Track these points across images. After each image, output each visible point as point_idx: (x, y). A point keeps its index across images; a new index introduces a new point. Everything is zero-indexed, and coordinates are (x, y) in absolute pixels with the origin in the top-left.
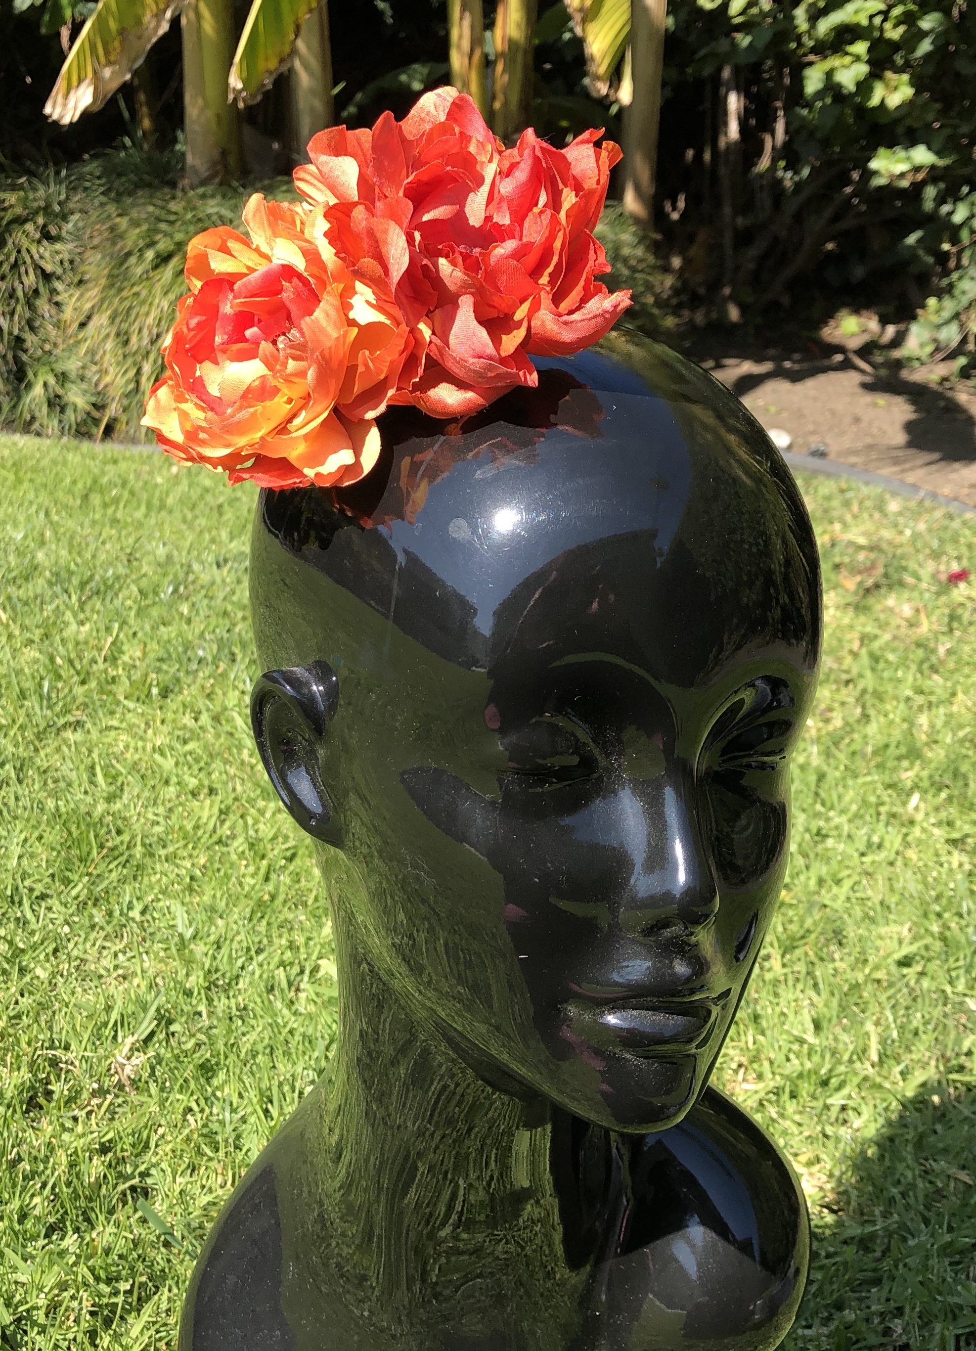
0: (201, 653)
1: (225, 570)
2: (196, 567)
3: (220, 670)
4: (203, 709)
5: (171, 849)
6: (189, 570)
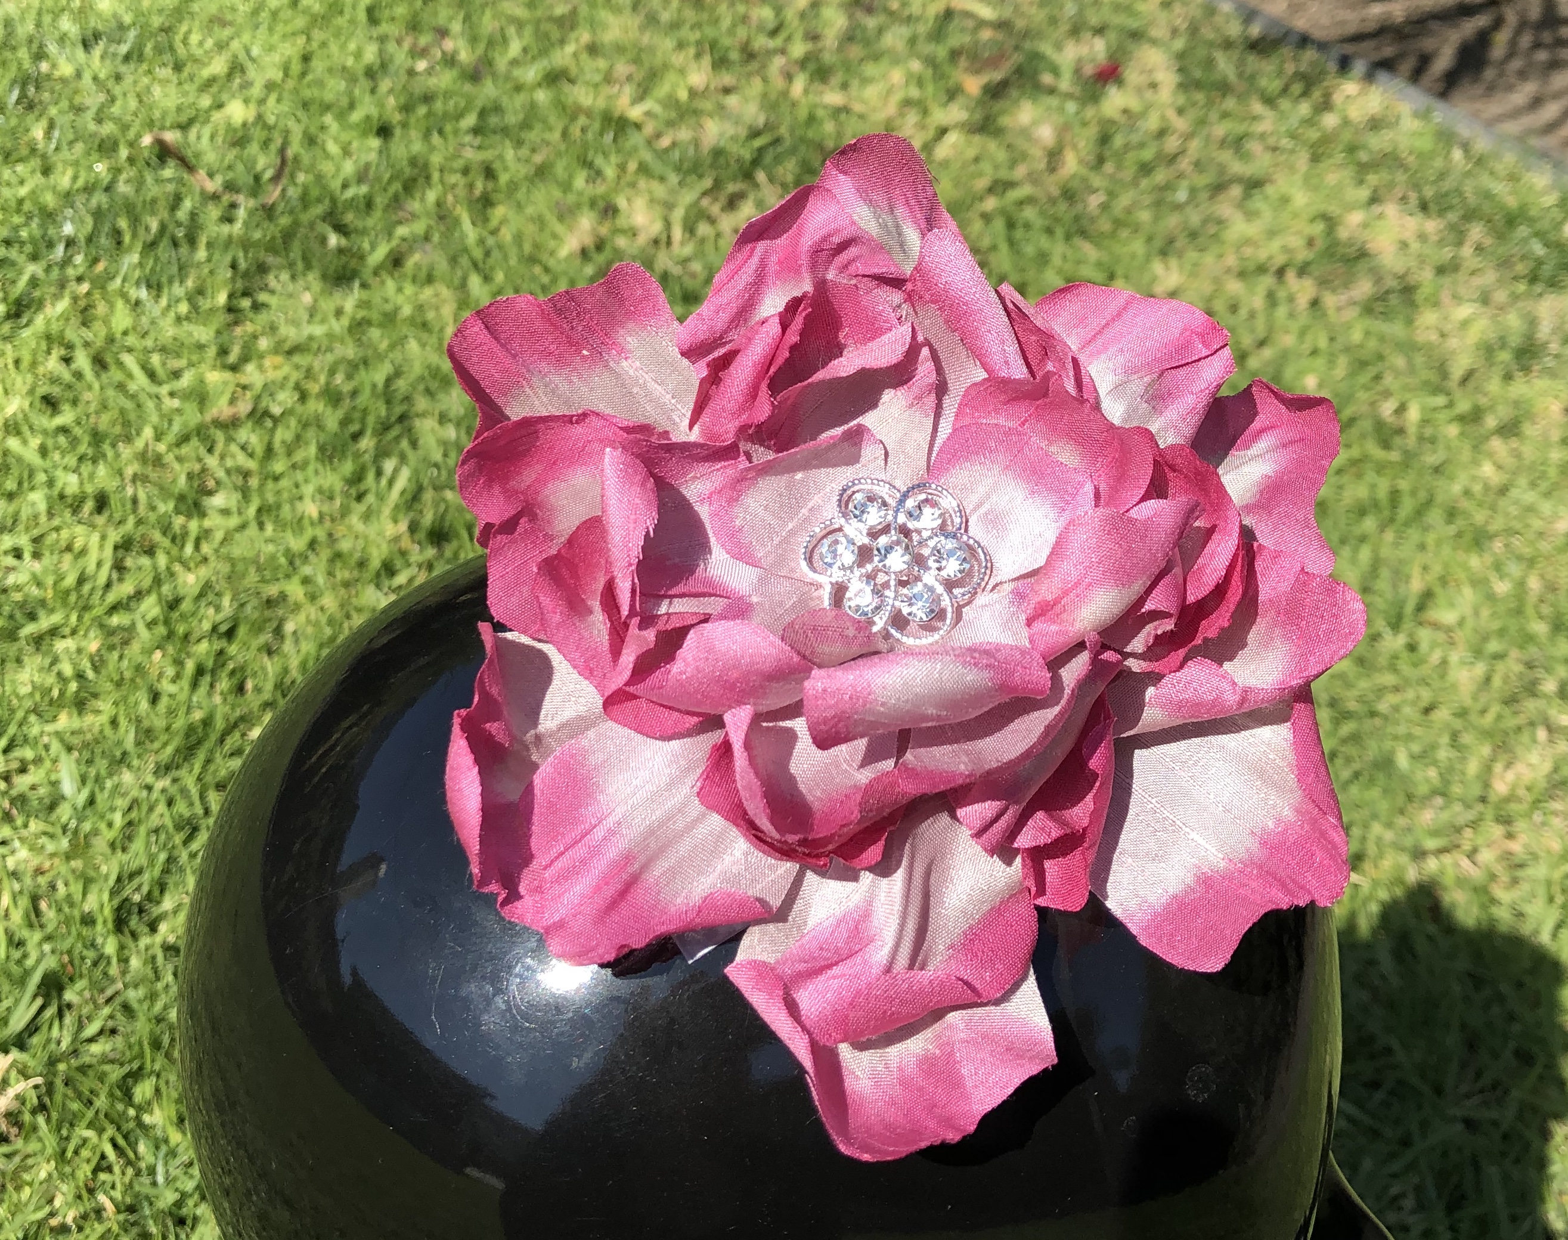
0: (68, 229)
1: (97, 51)
2: (52, 48)
3: (100, 267)
4: (78, 342)
5: (45, 622)
6: (40, 55)
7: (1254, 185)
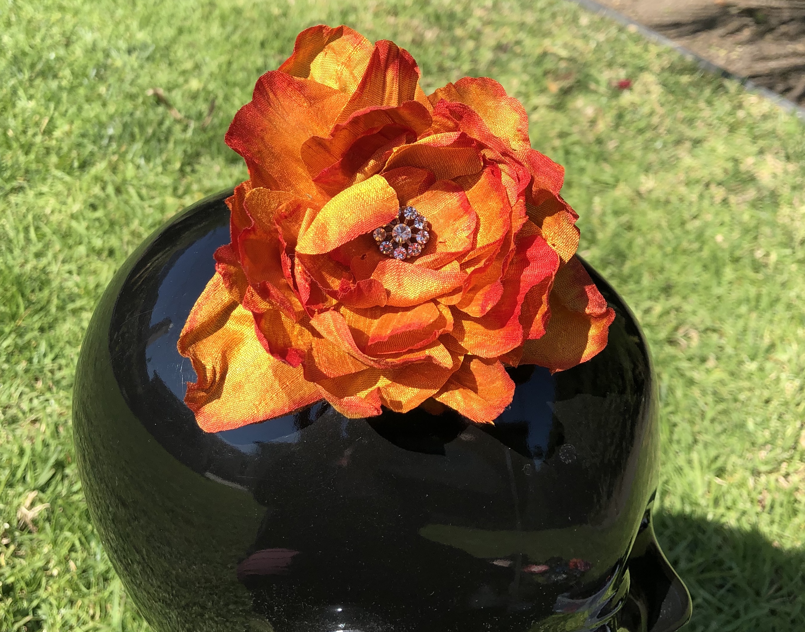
1: (135, 56)
3: (124, 149)
4: (110, 181)
7: (697, 142)
